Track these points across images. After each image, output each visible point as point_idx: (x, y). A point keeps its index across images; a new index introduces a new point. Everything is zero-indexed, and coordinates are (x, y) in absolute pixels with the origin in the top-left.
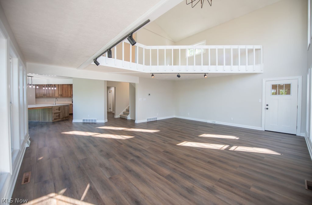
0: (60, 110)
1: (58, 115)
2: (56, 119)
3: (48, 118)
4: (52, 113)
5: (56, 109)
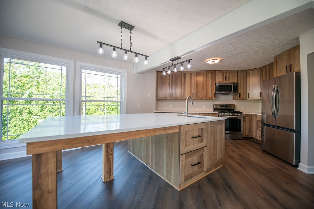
0: (202, 141)
1: (195, 159)
2: (191, 178)
3: (167, 165)
4: (181, 154)
5: (192, 137)
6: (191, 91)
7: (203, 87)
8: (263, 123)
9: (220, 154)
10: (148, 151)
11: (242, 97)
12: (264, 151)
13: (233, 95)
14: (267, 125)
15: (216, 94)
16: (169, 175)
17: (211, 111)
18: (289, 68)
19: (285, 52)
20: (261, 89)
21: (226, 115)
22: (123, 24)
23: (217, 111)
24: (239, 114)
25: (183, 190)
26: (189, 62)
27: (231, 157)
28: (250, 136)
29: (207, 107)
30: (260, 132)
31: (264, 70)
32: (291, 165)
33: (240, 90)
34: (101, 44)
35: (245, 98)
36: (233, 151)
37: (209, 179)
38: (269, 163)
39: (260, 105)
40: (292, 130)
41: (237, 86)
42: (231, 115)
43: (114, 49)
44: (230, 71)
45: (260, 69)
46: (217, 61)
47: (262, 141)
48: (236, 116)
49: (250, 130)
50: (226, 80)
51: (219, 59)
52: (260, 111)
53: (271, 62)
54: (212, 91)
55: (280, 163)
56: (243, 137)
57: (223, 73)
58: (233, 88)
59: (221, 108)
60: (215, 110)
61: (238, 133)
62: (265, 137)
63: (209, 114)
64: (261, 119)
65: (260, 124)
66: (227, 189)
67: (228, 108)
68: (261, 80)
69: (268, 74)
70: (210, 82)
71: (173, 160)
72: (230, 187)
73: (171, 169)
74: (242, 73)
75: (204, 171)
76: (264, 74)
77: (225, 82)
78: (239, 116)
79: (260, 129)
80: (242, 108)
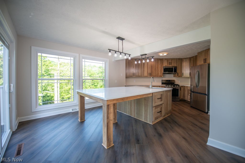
0: (162, 101)
1: (159, 109)
2: (157, 119)
3: (145, 114)
4: (153, 106)
5: (158, 99)
6: (148, 72)
7: (155, 69)
8: (191, 91)
9: (169, 108)
10: (131, 107)
11: (179, 75)
12: (192, 107)
13: (174, 74)
14: (193, 92)
15: (164, 73)
16: (146, 118)
17: (160, 84)
18: (205, 60)
19: (203, 51)
20: (190, 71)
21: (170, 87)
22: (119, 38)
23: (164, 85)
24: (177, 86)
25: (154, 124)
26: (153, 58)
27: (174, 110)
28: (183, 99)
29: (158, 82)
30: (190, 96)
31: (192, 59)
32: (205, 112)
33: (178, 71)
34: (110, 50)
35: (181, 75)
36: (175, 108)
37: (165, 119)
38: (194, 112)
39: (190, 80)
40: (206, 94)
41: (176, 68)
42: (173, 87)
43: (116, 53)
44: (172, 59)
45: (190, 59)
46: (165, 54)
47: (191, 102)
48: (176, 87)
49: (184, 96)
50: (169, 65)
51: (167, 53)
52: (190, 84)
53: (196, 55)
54: (161, 72)
55: (199, 112)
56: (180, 100)
57: (168, 60)
58: (174, 70)
59: (167, 82)
60: (163, 83)
61: (177, 97)
62: (192, 99)
63: (159, 86)
64: (190, 89)
65: (190, 92)
66: (175, 123)
67: (171, 82)
68: (191, 66)
69: (194, 62)
70: (160, 66)
71: (149, 110)
72: (176, 122)
73: (147, 115)
74: (179, 60)
75: (163, 116)
76: (192, 61)
77: (169, 66)
78: (177, 87)
79: (190, 95)
80: (179, 82)
